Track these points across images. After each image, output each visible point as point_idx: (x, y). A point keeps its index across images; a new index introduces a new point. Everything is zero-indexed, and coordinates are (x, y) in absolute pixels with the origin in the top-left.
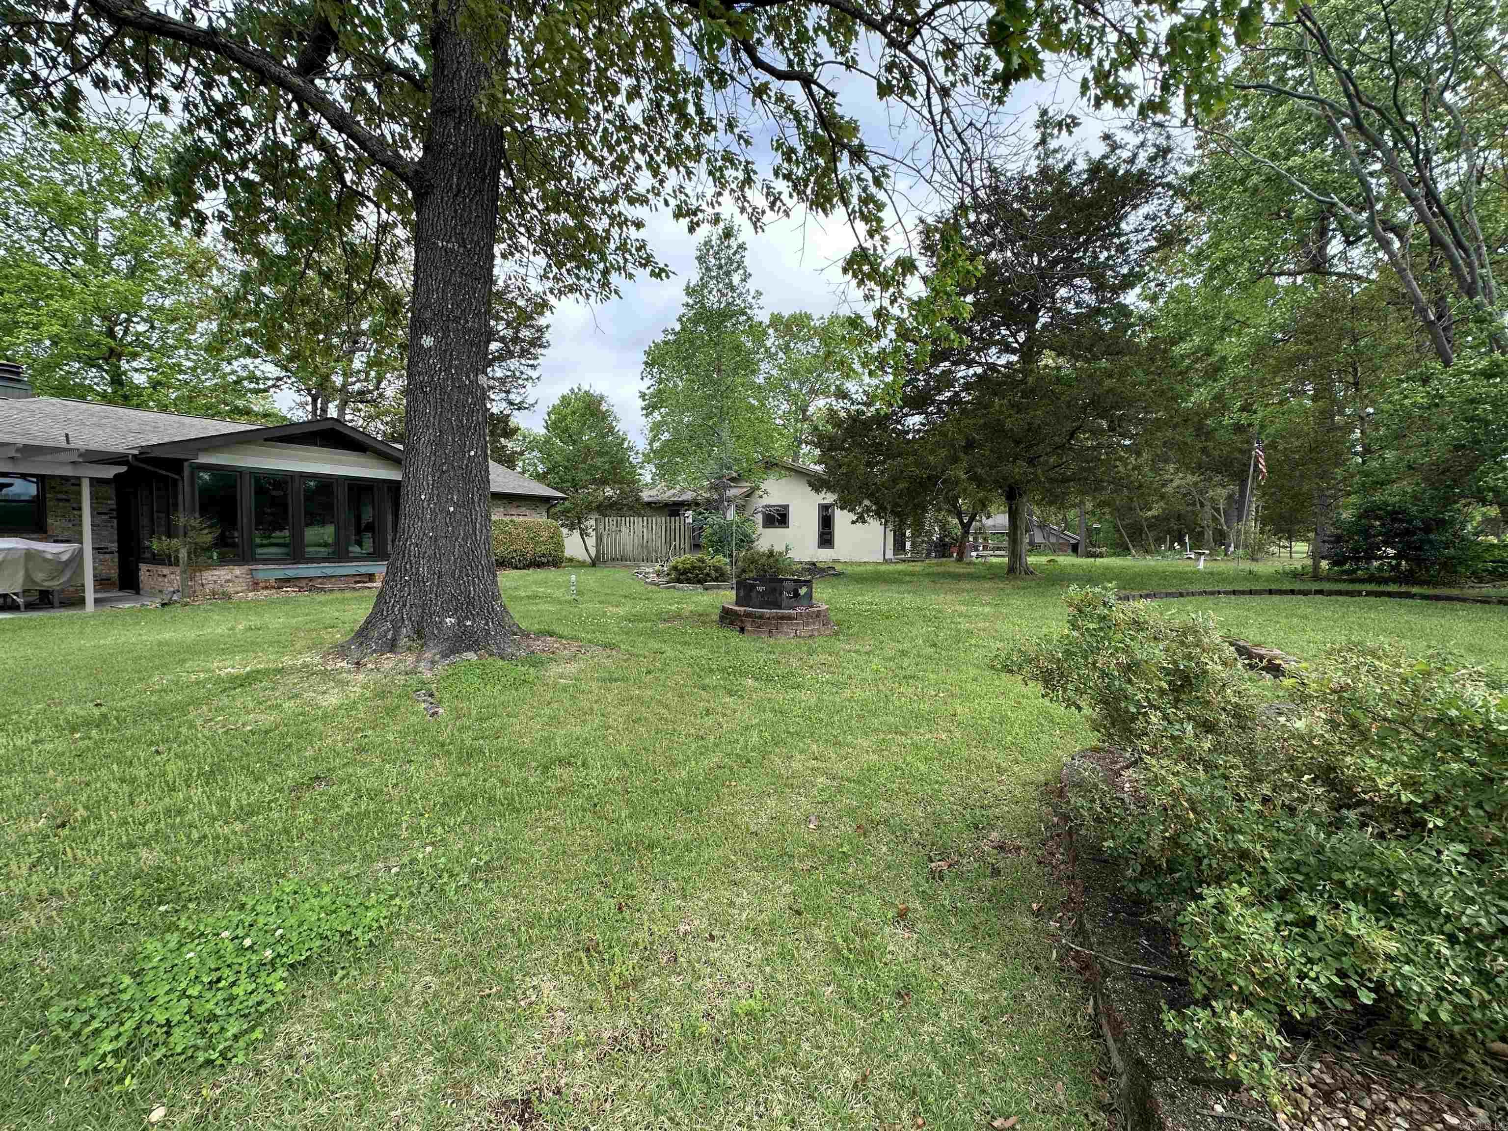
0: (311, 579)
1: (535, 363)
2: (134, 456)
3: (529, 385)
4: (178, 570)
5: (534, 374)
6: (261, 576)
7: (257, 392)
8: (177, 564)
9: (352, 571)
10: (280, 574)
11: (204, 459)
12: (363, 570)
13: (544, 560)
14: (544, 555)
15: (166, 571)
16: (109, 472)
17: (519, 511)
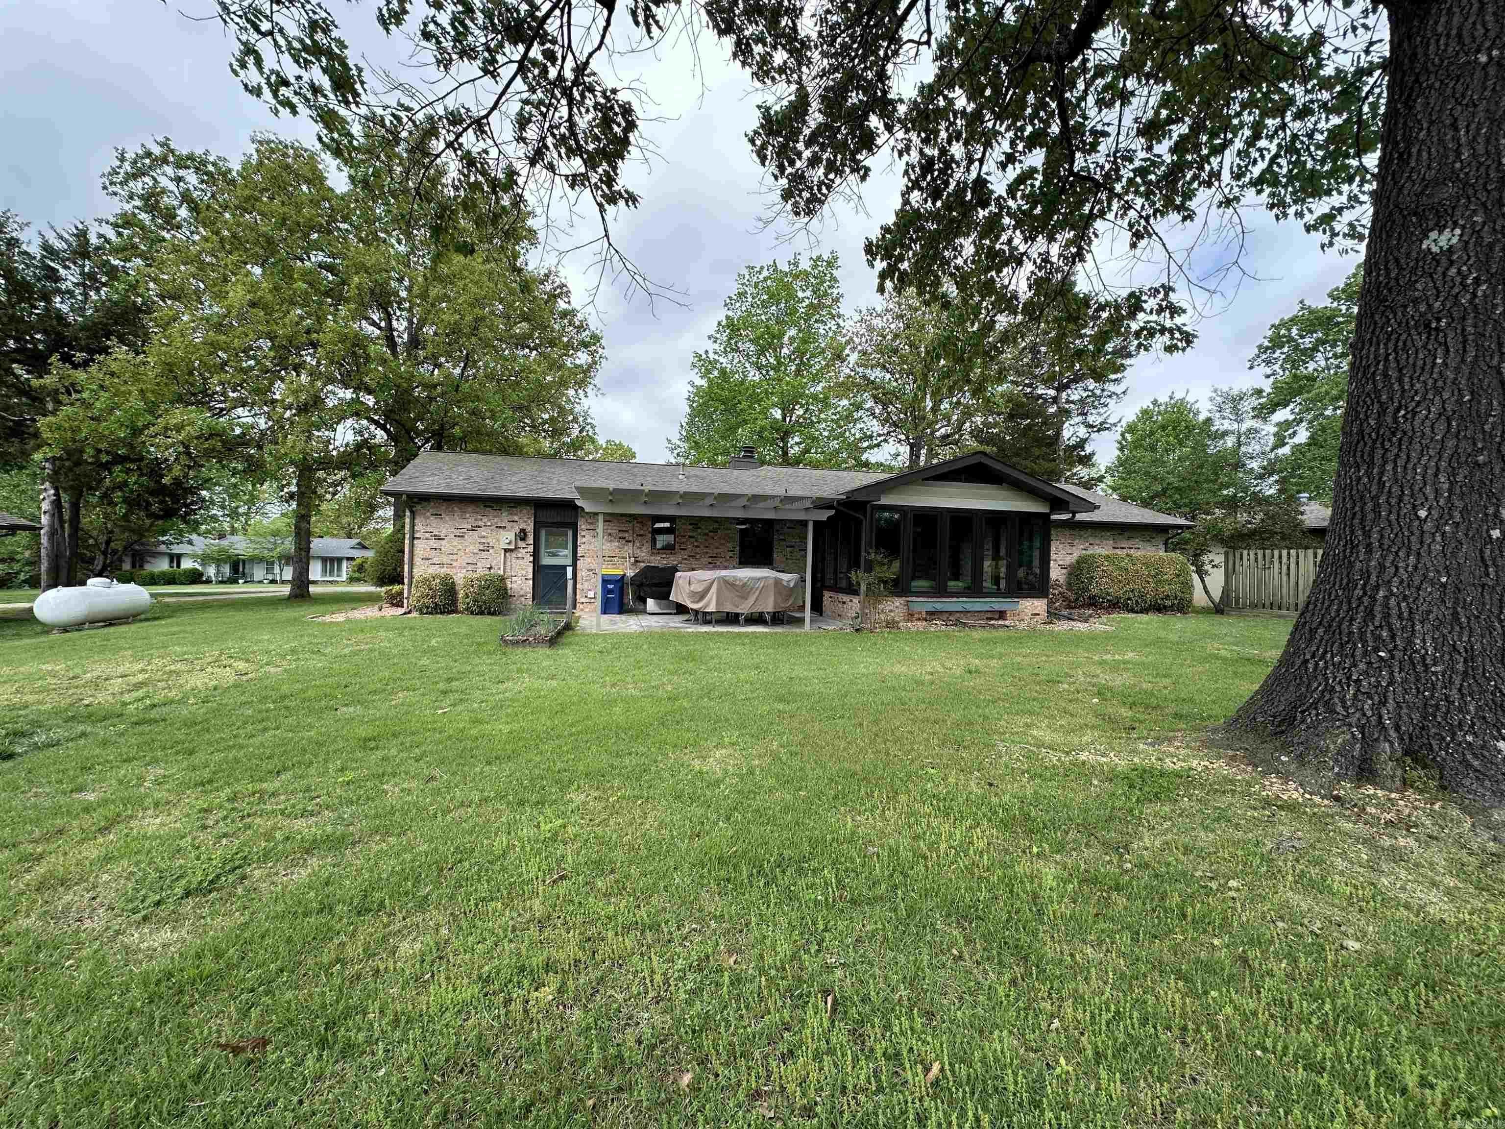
0: (951, 613)
1: (1119, 375)
2: (839, 501)
3: (1112, 402)
4: (856, 600)
5: (1118, 389)
6: (916, 608)
7: (870, 447)
8: (856, 593)
9: (986, 608)
10: (930, 607)
11: (885, 501)
12: (997, 607)
13: (1168, 603)
14: (1167, 597)
15: (846, 598)
16: (824, 515)
17: (1130, 543)
